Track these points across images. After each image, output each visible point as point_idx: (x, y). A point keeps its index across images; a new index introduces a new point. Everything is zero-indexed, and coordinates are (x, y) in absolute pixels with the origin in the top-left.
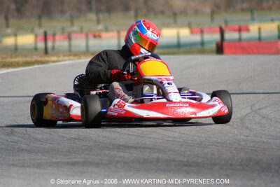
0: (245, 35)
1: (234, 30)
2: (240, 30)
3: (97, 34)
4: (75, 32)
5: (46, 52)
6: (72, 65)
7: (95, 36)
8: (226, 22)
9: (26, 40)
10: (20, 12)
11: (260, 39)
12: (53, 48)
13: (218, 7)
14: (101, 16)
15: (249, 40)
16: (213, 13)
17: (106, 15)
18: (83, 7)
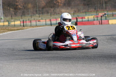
0: (84, 20)
1: (81, 18)
2: (82, 18)
3: (39, 20)
4: (32, 20)
5: (24, 26)
6: (31, 30)
7: (38, 21)
8: (78, 16)
9: (18, 23)
10: (15, 14)
11: (88, 21)
12: (26, 25)
13: (75, 11)
14: (40, 15)
15: (85, 21)
16: (74, 13)
17: (42, 15)
18: (35, 12)
